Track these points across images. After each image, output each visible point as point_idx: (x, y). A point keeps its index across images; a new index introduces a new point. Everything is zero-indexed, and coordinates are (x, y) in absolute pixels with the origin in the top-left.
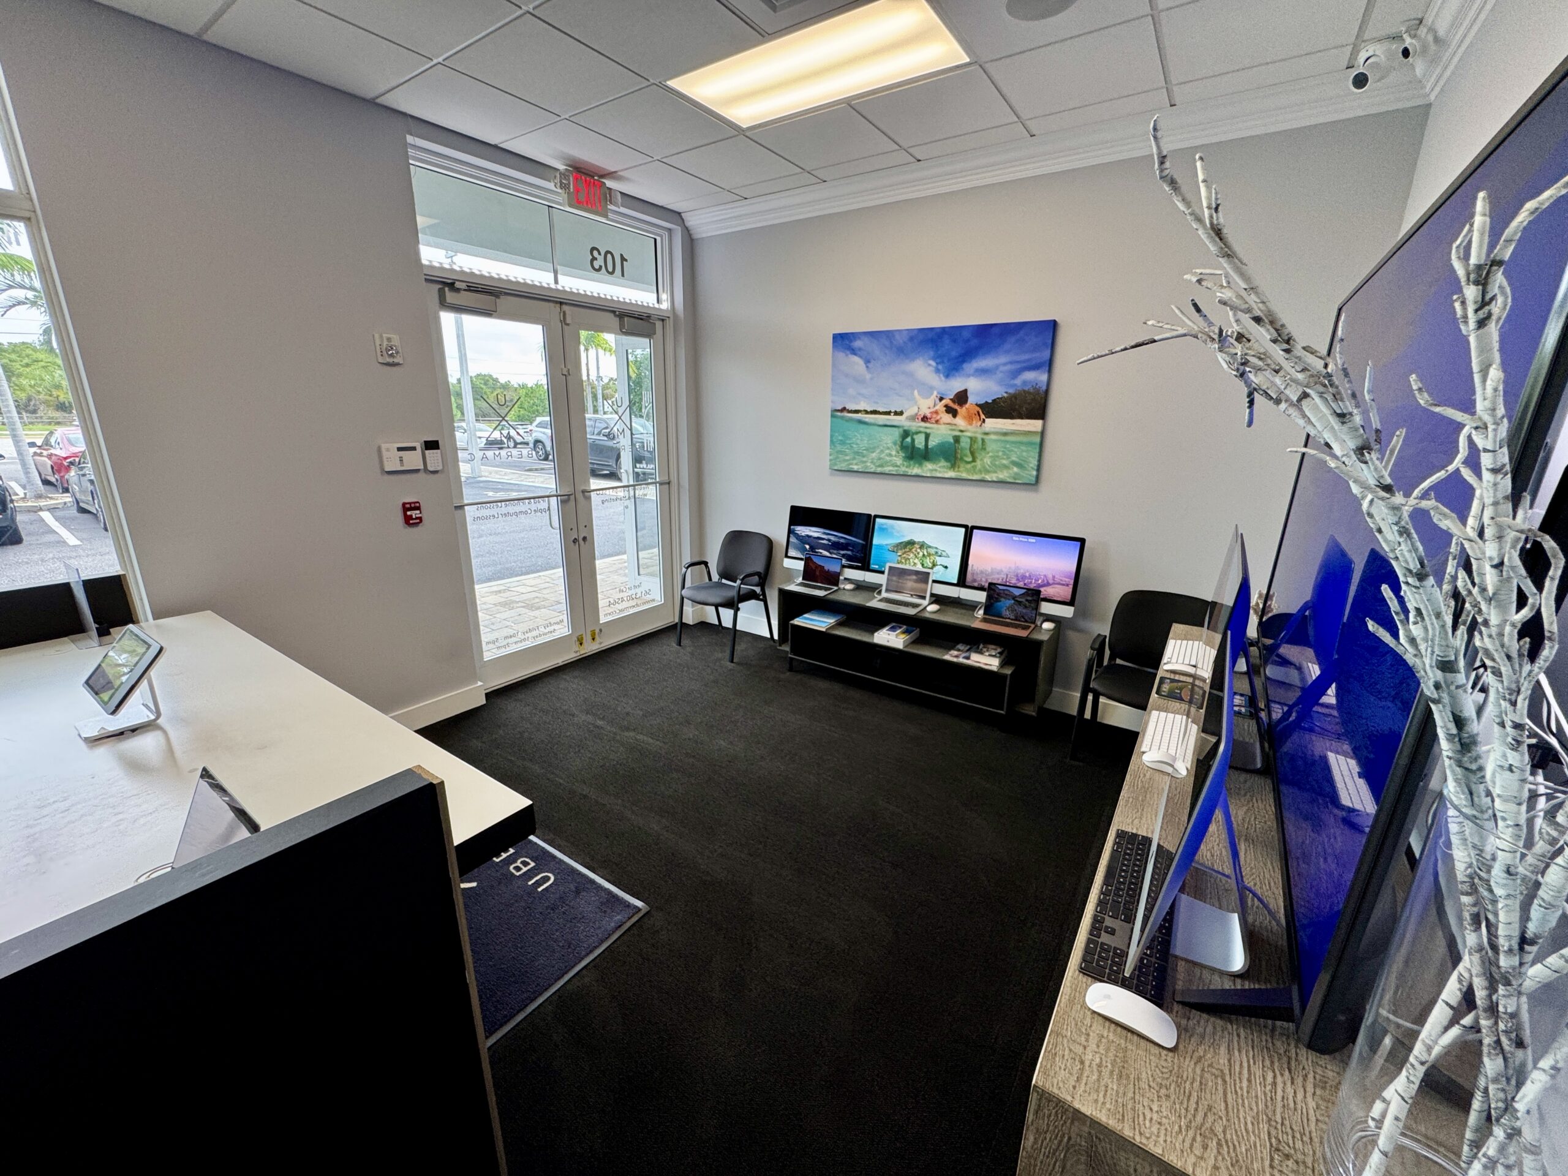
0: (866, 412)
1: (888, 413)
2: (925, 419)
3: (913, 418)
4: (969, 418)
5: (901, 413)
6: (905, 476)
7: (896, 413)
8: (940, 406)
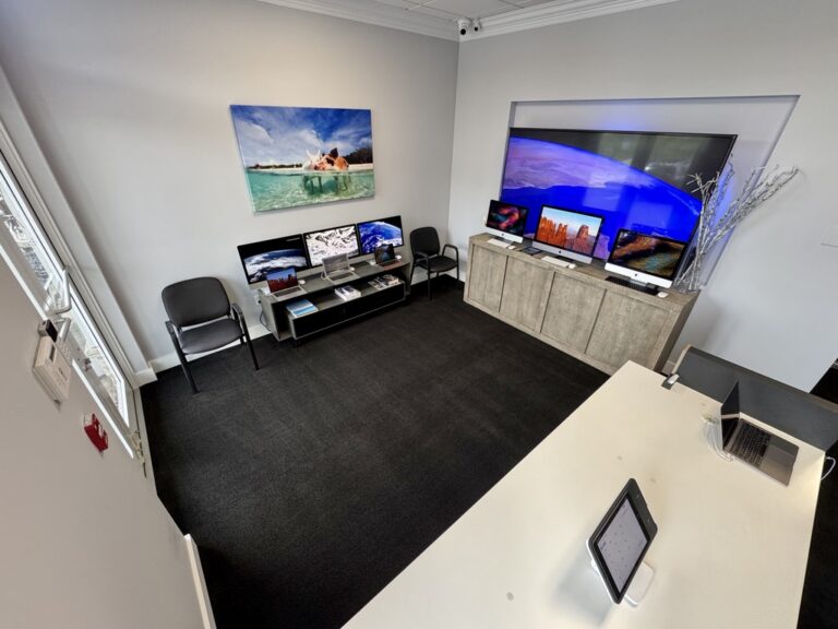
0: (276, 167)
1: (292, 166)
2: (316, 168)
3: (309, 168)
4: (341, 165)
5: (300, 166)
6: (311, 205)
7: (297, 166)
8: (324, 159)
